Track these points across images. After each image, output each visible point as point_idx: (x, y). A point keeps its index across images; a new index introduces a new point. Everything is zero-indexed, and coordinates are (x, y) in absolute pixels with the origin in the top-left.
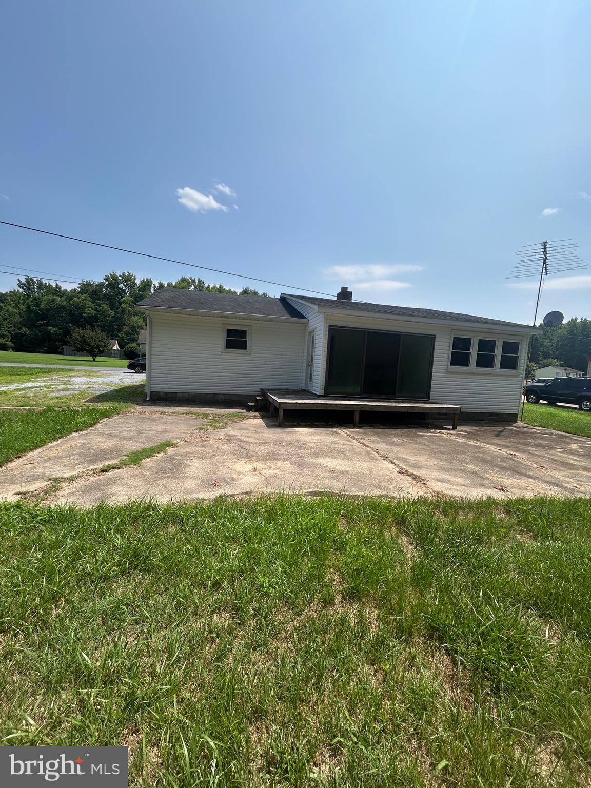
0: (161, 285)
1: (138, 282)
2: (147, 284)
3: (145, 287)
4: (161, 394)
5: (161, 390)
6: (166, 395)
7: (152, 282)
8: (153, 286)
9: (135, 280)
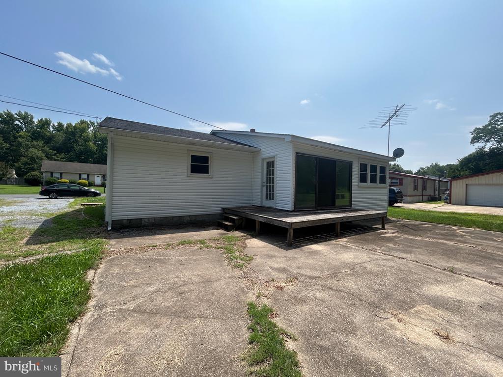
0: (60, 125)
1: (36, 121)
2: (45, 123)
3: (43, 125)
4: (125, 221)
5: (125, 218)
6: (130, 222)
7: (51, 121)
8: (51, 125)
9: (32, 118)
